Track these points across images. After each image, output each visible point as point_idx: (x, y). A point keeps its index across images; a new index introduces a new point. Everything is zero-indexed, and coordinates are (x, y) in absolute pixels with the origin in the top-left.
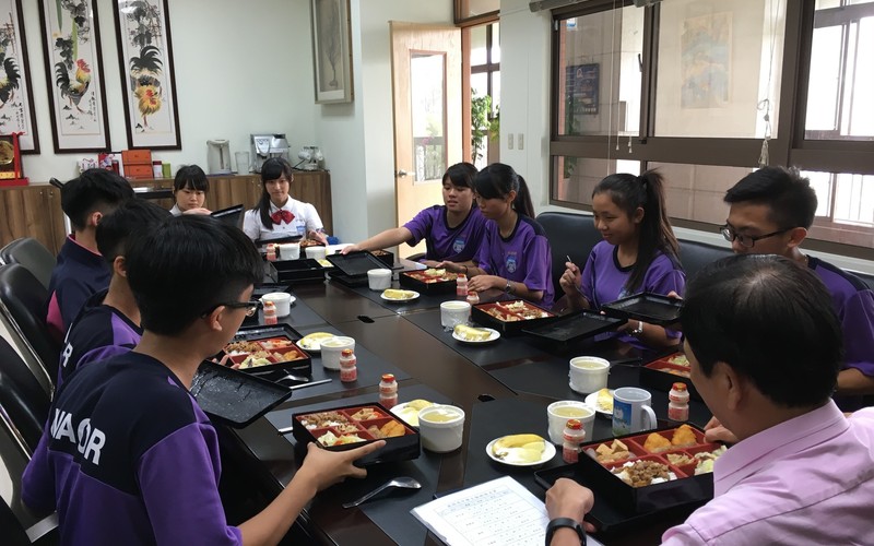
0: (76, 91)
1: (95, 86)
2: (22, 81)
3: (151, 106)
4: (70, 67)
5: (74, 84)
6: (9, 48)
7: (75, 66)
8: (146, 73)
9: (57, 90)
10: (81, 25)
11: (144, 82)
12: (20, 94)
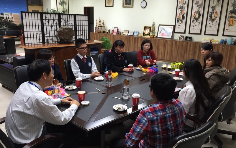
0: (213, 19)
1: (218, 19)
2: (201, 17)
3: (232, 24)
4: (213, 13)
5: (213, 18)
6: (201, 9)
7: (215, 13)
8: (233, 15)
9: (209, 19)
10: (219, 2)
11: (232, 17)
12: (200, 20)
